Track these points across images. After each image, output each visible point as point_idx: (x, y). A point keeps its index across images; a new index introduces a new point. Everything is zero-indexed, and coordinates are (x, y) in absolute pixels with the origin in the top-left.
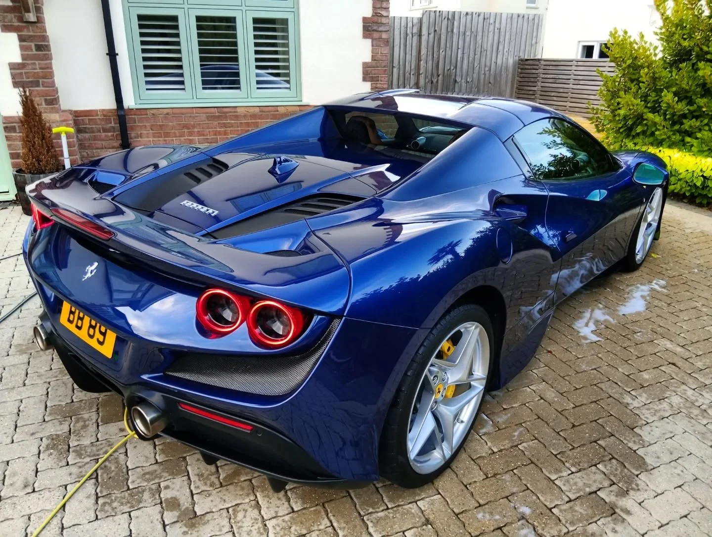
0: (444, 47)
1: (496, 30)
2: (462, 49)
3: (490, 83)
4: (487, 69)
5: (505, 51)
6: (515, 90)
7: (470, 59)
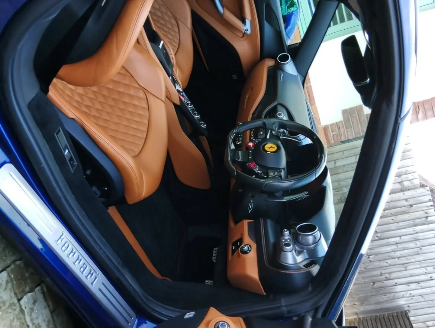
0: (398, 221)
1: (430, 275)
2: (401, 241)
3: (374, 283)
4: (387, 275)
5: (411, 292)
6: (374, 315)
7: (393, 254)
